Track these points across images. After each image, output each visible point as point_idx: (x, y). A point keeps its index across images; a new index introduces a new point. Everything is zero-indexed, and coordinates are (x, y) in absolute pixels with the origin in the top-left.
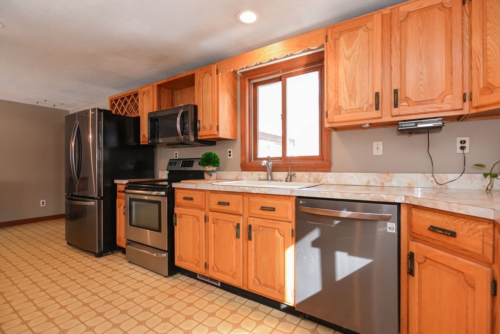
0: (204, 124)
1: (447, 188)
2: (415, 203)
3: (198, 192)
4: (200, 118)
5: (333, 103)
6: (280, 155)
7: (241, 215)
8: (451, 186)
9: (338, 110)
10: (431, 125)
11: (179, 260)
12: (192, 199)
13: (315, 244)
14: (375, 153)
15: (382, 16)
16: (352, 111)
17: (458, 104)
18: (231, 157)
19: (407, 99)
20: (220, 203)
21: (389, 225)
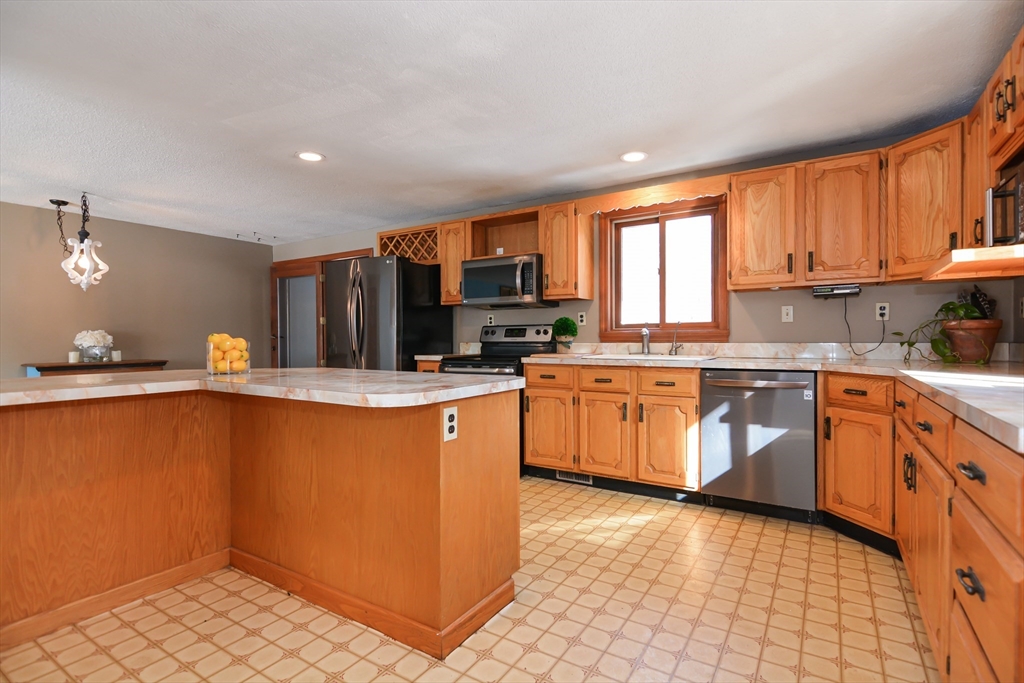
0: (555, 280)
1: (865, 360)
2: (831, 369)
3: (563, 368)
4: (547, 270)
5: (738, 263)
6: (658, 321)
7: (628, 393)
8: (870, 356)
9: (745, 270)
10: (848, 291)
11: (532, 455)
12: (554, 377)
13: (723, 419)
14: (785, 319)
15: (796, 170)
16: (761, 273)
17: (875, 271)
18: (584, 323)
19: (822, 264)
20: (597, 381)
21: (806, 392)
